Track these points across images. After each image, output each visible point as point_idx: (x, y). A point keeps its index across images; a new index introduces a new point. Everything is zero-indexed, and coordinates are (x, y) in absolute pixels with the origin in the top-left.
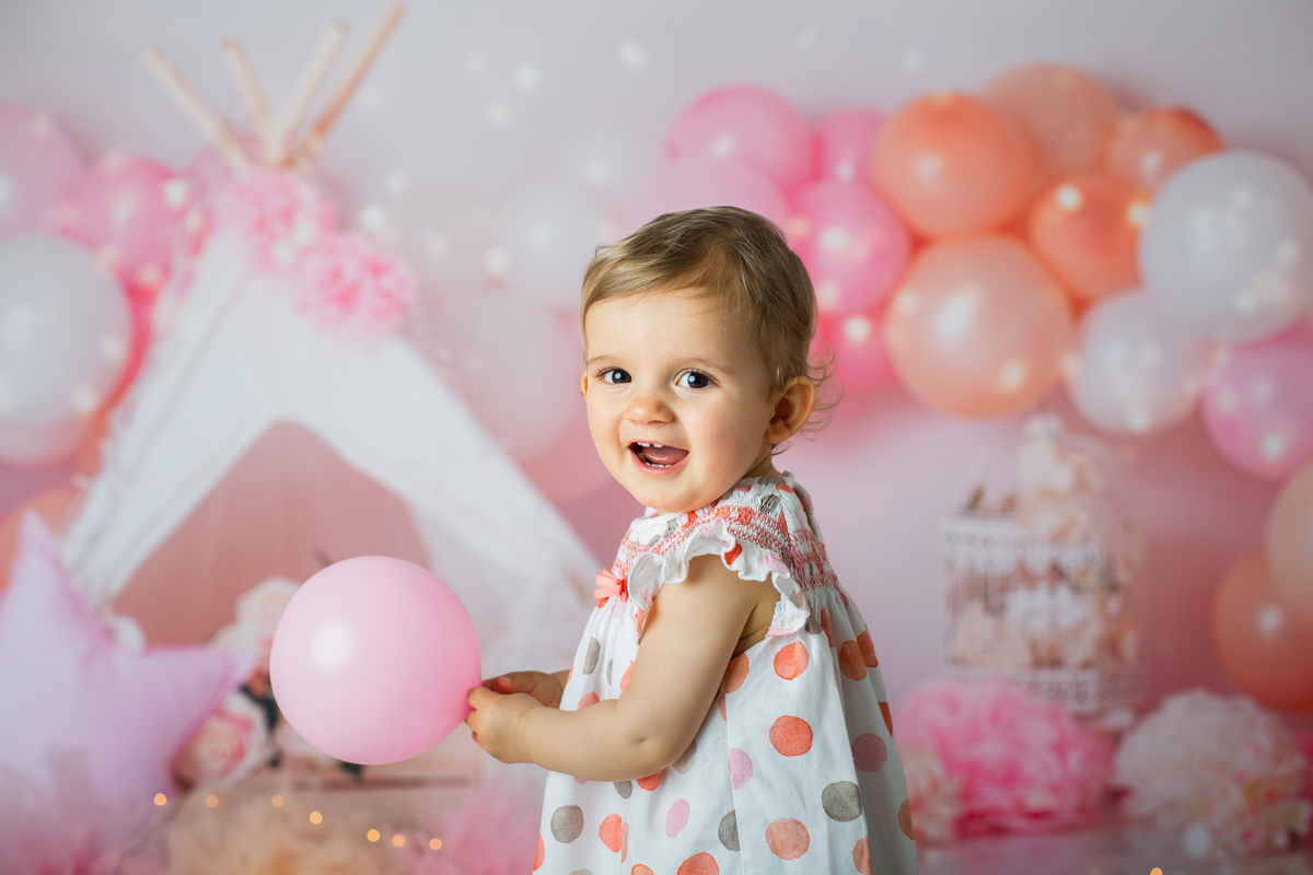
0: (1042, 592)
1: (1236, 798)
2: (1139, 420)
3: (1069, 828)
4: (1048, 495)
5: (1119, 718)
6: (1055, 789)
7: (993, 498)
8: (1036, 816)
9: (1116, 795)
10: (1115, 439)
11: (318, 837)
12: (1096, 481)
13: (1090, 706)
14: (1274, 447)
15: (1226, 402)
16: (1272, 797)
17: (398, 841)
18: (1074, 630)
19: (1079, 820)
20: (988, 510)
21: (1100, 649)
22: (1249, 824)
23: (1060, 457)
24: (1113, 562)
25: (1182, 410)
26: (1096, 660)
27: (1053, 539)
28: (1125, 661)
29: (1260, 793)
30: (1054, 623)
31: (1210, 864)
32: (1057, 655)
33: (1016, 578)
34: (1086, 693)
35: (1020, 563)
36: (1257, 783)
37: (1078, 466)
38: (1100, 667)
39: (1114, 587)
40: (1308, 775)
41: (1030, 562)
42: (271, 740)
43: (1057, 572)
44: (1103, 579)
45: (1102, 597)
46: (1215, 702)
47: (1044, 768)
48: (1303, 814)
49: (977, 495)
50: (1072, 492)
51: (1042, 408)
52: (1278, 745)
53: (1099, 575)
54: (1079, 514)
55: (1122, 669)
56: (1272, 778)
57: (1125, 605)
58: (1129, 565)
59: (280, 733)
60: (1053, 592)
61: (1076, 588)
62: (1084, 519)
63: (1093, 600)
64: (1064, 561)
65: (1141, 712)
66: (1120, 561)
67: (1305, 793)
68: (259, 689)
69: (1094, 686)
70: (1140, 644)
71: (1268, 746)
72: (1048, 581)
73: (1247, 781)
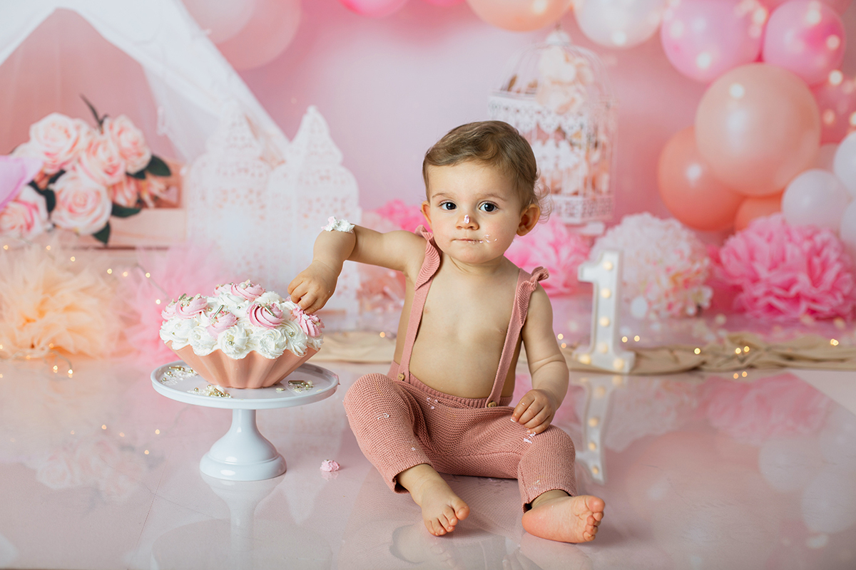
0: (551, 143)
1: (666, 283)
2: (620, 39)
4: (558, 82)
5: (594, 228)
7: (521, 84)
10: (602, 50)
11: (75, 270)
12: (589, 77)
13: (577, 220)
14: (704, 62)
15: (676, 31)
16: (687, 283)
17: (125, 274)
18: (569, 171)
19: (566, 290)
20: (518, 92)
21: (585, 184)
22: (672, 299)
23: (567, 60)
24: (596, 129)
25: (647, 34)
26: (581, 191)
27: (559, 114)
28: (600, 192)
29: (680, 280)
30: (556, 165)
31: (646, 322)
32: (557, 186)
33: (535, 135)
34: (575, 211)
35: (538, 126)
36: (678, 274)
37: (579, 66)
38: (585, 195)
39: (596, 145)
40: (710, 271)
41: (543, 127)
42: (49, 217)
43: (560, 132)
44: (589, 139)
45: (588, 151)
46: (656, 221)
47: (546, 256)
48: (706, 295)
49: (512, 82)
50: (574, 82)
51: (558, 27)
52: (694, 251)
53: (587, 136)
54: (577, 96)
55: (598, 197)
56: (688, 271)
57: (603, 157)
58: (606, 131)
59: (55, 213)
60: (557, 145)
61: (572, 144)
62: (580, 100)
63: (583, 153)
64: (565, 128)
65: (609, 225)
66: (601, 129)
67: (708, 282)
68: (42, 185)
69: (579, 208)
70: (610, 182)
71: (687, 252)
72: (555, 138)
73: (673, 272)
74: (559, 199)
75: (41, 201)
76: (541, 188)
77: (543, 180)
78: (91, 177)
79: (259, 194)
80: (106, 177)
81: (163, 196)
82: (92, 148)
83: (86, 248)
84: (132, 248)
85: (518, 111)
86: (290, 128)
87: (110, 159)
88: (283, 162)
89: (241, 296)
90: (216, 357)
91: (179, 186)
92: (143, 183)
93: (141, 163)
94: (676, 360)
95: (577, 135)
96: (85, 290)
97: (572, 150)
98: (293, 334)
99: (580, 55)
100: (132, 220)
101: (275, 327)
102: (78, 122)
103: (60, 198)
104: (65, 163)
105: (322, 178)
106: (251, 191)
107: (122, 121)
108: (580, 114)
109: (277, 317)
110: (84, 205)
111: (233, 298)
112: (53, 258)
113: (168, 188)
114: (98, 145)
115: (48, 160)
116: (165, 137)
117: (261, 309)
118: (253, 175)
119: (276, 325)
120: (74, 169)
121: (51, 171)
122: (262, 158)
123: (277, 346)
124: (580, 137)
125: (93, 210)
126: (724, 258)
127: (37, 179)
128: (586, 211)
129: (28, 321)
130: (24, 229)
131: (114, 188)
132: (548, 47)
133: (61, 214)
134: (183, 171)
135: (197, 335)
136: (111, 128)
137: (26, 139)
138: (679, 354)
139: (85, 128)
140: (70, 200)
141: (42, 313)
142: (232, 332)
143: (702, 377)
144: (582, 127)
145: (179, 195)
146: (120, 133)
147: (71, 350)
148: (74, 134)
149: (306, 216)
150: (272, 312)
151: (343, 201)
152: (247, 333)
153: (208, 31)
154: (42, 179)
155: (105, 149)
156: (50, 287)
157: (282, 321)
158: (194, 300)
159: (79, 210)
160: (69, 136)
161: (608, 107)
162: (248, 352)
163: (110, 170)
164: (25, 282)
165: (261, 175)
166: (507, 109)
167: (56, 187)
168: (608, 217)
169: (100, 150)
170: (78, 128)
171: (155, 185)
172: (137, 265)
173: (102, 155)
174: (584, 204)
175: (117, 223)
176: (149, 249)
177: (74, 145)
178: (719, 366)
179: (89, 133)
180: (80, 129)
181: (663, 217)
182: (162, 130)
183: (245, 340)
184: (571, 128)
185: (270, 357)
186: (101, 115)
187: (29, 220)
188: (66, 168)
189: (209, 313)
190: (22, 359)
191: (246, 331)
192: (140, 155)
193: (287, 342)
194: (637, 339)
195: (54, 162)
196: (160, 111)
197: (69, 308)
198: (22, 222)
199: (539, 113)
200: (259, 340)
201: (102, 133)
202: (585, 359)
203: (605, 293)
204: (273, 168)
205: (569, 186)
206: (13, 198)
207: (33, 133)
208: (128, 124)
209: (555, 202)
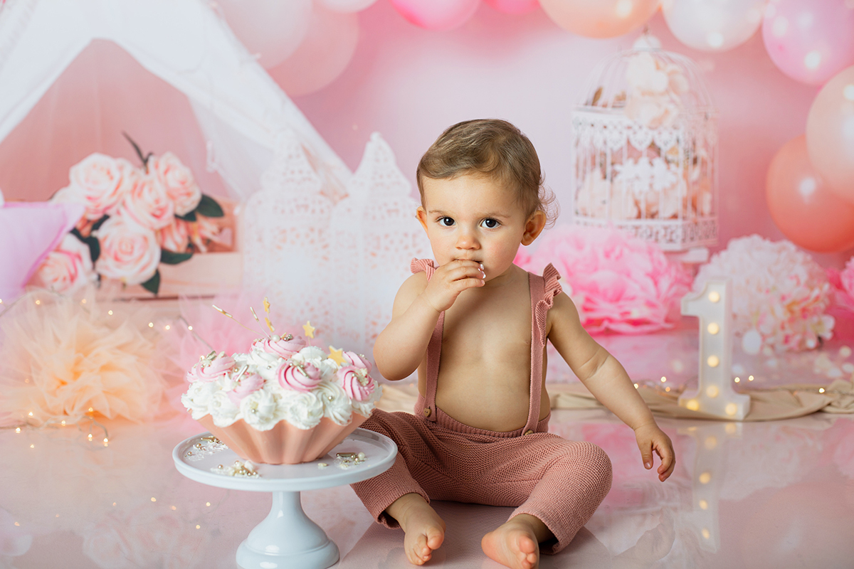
0: (644, 161)
1: (781, 313)
2: (716, 41)
3: (661, 331)
4: (648, 93)
5: (697, 254)
6: (650, 305)
7: (607, 97)
8: (636, 323)
10: (697, 54)
11: (112, 326)
12: (684, 85)
13: (677, 246)
14: (813, 61)
15: (779, 29)
16: (805, 312)
17: (168, 327)
18: (665, 191)
19: (668, 326)
20: (605, 106)
21: (685, 206)
22: (789, 331)
23: (658, 68)
24: (694, 144)
25: (746, 34)
26: (680, 215)
27: (651, 128)
28: (702, 214)
29: (797, 309)
30: (651, 186)
31: (761, 358)
32: (653, 210)
33: (625, 153)
34: (674, 237)
35: (629, 142)
36: (794, 303)
37: (671, 74)
38: (684, 218)
39: (695, 161)
40: (831, 297)
41: (635, 143)
42: (94, 267)
43: (654, 148)
44: (687, 155)
45: (686, 168)
46: (767, 243)
47: (644, 289)
48: (828, 325)
49: (598, 94)
50: (667, 91)
51: (645, 31)
52: (811, 276)
53: (685, 152)
54: (671, 107)
55: (700, 220)
56: (806, 299)
57: (704, 174)
58: (706, 145)
59: (100, 262)
60: (651, 164)
61: (667, 162)
62: (674, 113)
63: (680, 171)
64: (659, 143)
65: (714, 251)
66: (700, 143)
67: (828, 311)
68: (85, 232)
69: (679, 232)
70: (713, 202)
71: (804, 278)
72: (648, 156)
73: (788, 301)
74: (656, 224)
75: (84, 250)
76: (635, 213)
77: (637, 203)
78: (137, 221)
79: (321, 232)
80: (154, 220)
81: (216, 239)
82: (137, 190)
83: (127, 300)
84: (175, 298)
85: (605, 127)
86: (352, 159)
87: (157, 201)
88: (347, 196)
89: (275, 353)
90: (239, 428)
91: (233, 227)
92: (193, 225)
93: (191, 204)
94: (798, 401)
95: (673, 150)
96: (121, 347)
97: (669, 168)
98: (333, 398)
99: (672, 61)
100: (183, 266)
101: (309, 391)
102: (121, 161)
103: (105, 246)
104: (108, 208)
105: (389, 211)
106: (312, 230)
107: (168, 159)
108: (675, 128)
109: (310, 378)
110: (131, 253)
111: (265, 355)
112: (87, 312)
113: (221, 230)
114: (143, 186)
115: (90, 204)
116: (216, 173)
117: (293, 370)
118: (313, 211)
119: (311, 388)
120: (118, 213)
121: (94, 217)
123: (311, 414)
124: (677, 153)
125: (141, 256)
126: (846, 282)
127: (79, 226)
128: (687, 236)
129: (63, 383)
130: (68, 281)
131: (162, 232)
132: (636, 54)
133: (106, 263)
134: (237, 211)
135: (217, 402)
136: (157, 166)
137: (66, 183)
138: (802, 395)
139: (129, 168)
140: (115, 247)
141: (77, 375)
142: (256, 398)
143: (828, 420)
144: (678, 141)
145: (233, 237)
146: (166, 172)
147: (108, 414)
148: (117, 175)
149: (374, 255)
150: (305, 372)
152: (275, 399)
153: (258, 56)
154: (84, 226)
155: (150, 190)
156: (85, 346)
157: (319, 381)
158: (217, 359)
159: (126, 258)
160: (112, 178)
161: (706, 118)
162: (275, 422)
163: (158, 213)
164: (58, 341)
165: (322, 211)
166: (592, 125)
167: (99, 234)
168: (712, 241)
169: (146, 190)
170: (121, 168)
171: (207, 227)
172: (180, 317)
173: (148, 197)
174: (685, 228)
175: (167, 271)
176: (194, 298)
177: (117, 188)
178: (847, 407)
179: (133, 173)
180: (124, 169)
181: (774, 239)
182: (212, 166)
183: (271, 407)
184: (666, 144)
185: (304, 428)
186: (145, 154)
187: (73, 271)
188: (109, 212)
189: (234, 375)
190: (57, 426)
191: (274, 396)
192: (189, 194)
193: (324, 408)
194: (751, 378)
195: (97, 206)
196: (209, 146)
197: (106, 368)
198: (65, 273)
199: (629, 128)
200: (289, 407)
201: (147, 172)
202: (693, 405)
203: (712, 328)
204: (335, 203)
205: (667, 209)
206: (54, 247)
207: (72, 177)
208: (175, 161)
209: (651, 228)
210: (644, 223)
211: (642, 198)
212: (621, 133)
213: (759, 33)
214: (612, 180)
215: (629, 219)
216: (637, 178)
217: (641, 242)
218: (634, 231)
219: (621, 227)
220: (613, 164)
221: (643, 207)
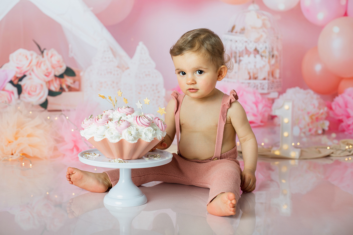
0: (252, 56)
1: (308, 119)
2: (282, 7)
3: (259, 126)
4: (254, 28)
5: (274, 95)
6: (255, 115)
7: (237, 29)
9: (273, 117)
10: (274, 12)
12: (269, 25)
13: (265, 91)
14: (321, 16)
15: (307, 3)
16: (317, 119)
17: (56, 118)
18: (261, 68)
19: (262, 124)
20: (236, 33)
21: (269, 75)
22: (311, 127)
23: (258, 17)
24: (273, 49)
26: (267, 78)
27: (255, 42)
28: (276, 78)
29: (314, 118)
30: (255, 66)
31: (300, 137)
32: (256, 76)
33: (244, 52)
34: (264, 87)
35: (246, 48)
36: (313, 115)
37: (264, 20)
38: (269, 80)
39: (273, 56)
40: (328, 113)
41: (248, 48)
42: (19, 98)
43: (256, 51)
44: (270, 54)
45: (269, 59)
46: (302, 91)
47: (252, 109)
48: (326, 125)
49: (233, 28)
50: (262, 28)
51: (253, 2)
52: (320, 104)
53: (269, 52)
54: (263, 33)
55: (275, 80)
56: (318, 113)
57: (276, 62)
58: (277, 50)
59: (22, 95)
60: (255, 57)
61: (262, 56)
62: (265, 36)
63: (267, 60)
64: (258, 49)
65: (281, 93)
66: (275, 49)
67: (327, 118)
68: (16, 82)
69: (266, 86)
70: (280, 73)
71: (317, 105)
72: (254, 53)
73: (310, 114)
74: (257, 82)
75: (15, 90)
76: (248, 77)
77: (249, 73)
78: (38, 78)
79: (117, 83)
80: (46, 77)
81: (72, 86)
82: (38, 64)
85: (236, 41)
86: (131, 53)
87: (47, 69)
88: (128, 68)
91: (80, 81)
92: (63, 80)
93: (61, 71)
95: (264, 52)
96: (37, 126)
97: (262, 59)
99: (264, 15)
100: (58, 97)
102: (32, 52)
103: (24, 88)
104: (26, 72)
105: (146, 75)
106: (113, 82)
107: (52, 51)
108: (265, 42)
110: (35, 91)
112: (21, 112)
113: (74, 82)
114: (41, 63)
115: (18, 70)
116: (73, 58)
118: (114, 75)
120: (30, 74)
121: (19, 76)
122: (118, 67)
124: (265, 53)
125: (40, 93)
126: (333, 107)
127: (13, 79)
128: (270, 87)
129: (10, 142)
131: (49, 83)
132: (249, 11)
133: (24, 95)
134: (81, 74)
136: (47, 54)
137: (8, 61)
139: (35, 55)
140: (29, 89)
141: (16, 139)
143: (332, 160)
144: (266, 48)
145: (80, 85)
146: (51, 57)
147: (31, 155)
148: (30, 58)
149: (139, 93)
151: (157, 86)
154: (15, 80)
155: (44, 65)
156: (20, 125)
159: (33, 93)
160: (28, 59)
161: (278, 38)
163: (47, 74)
164: (8, 124)
165: (118, 75)
166: (231, 41)
167: (22, 83)
168: (280, 89)
169: (42, 65)
170: (32, 55)
171: (69, 81)
173: (43, 67)
174: (269, 84)
175: (51, 99)
177: (30, 63)
178: (339, 154)
179: (37, 57)
181: (305, 89)
182: (71, 55)
184: (261, 49)
186: (42, 49)
187: (10, 99)
188: (26, 74)
190: (7, 160)
192: (61, 67)
194: (298, 144)
195: (21, 71)
196: (70, 46)
197: (29, 136)
198: (6, 100)
199: (246, 42)
201: (43, 57)
202: (277, 153)
203: (286, 120)
204: (123, 71)
205: (261, 76)
206: (2, 88)
207: (10, 58)
208: (55, 52)
209: (255, 83)
210: (252, 81)
211: (251, 71)
212: (243, 44)
213: (299, 5)
214: (239, 63)
215: (246, 79)
216: (249, 63)
217: (251, 89)
218: (247, 85)
219: (242, 83)
220: (239, 57)
221: (252, 75)
